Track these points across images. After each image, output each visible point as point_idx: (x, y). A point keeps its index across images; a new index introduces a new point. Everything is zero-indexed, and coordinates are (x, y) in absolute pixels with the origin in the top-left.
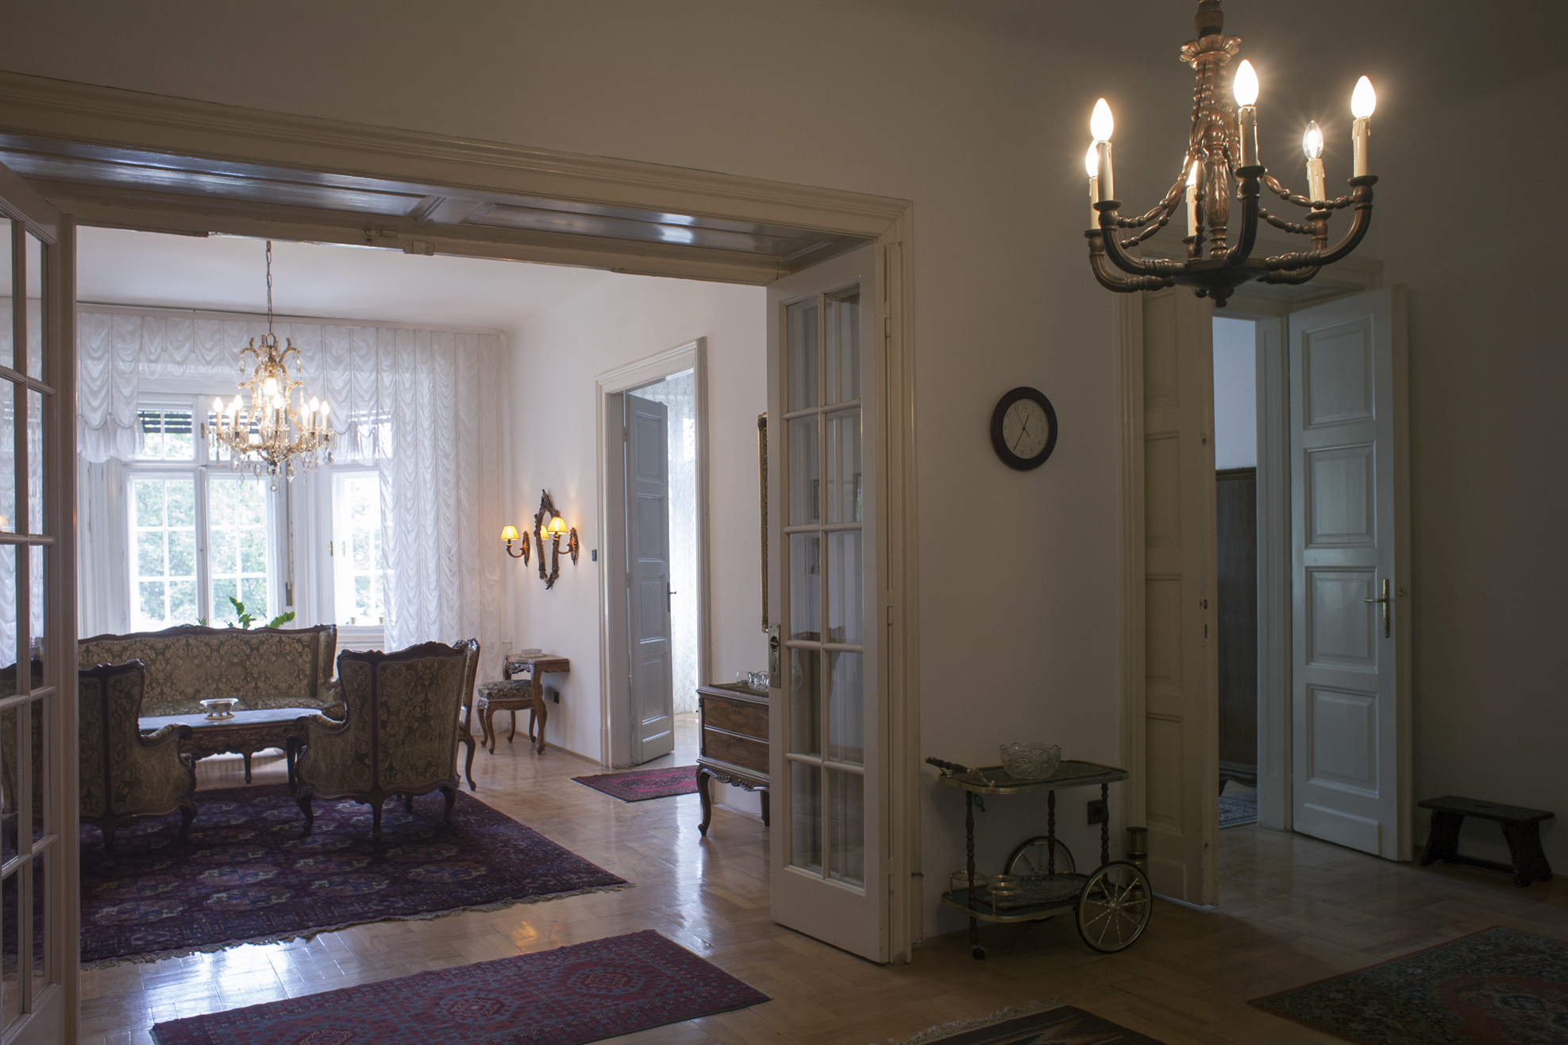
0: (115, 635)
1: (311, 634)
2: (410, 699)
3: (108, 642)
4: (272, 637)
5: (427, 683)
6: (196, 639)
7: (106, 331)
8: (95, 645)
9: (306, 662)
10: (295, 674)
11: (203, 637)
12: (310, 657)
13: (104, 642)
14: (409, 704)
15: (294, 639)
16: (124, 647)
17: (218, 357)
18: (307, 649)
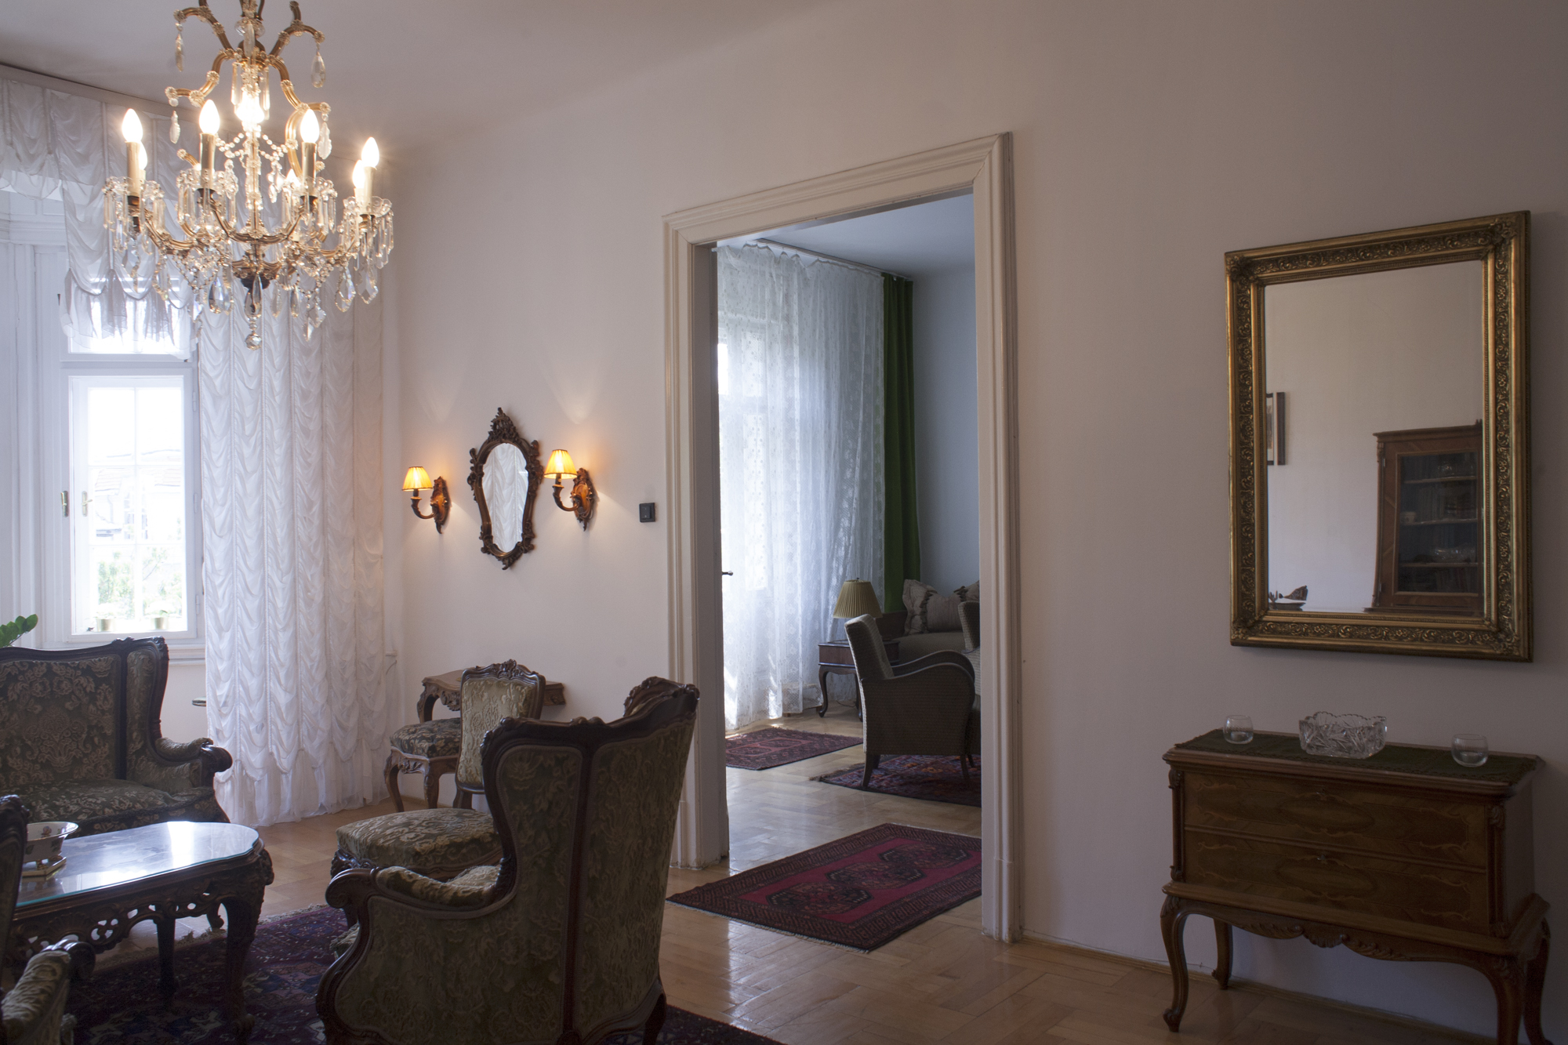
1: (111, 658)
9: (103, 712)
10: (84, 736)
12: (111, 701)
15: (77, 668)
18: (104, 686)
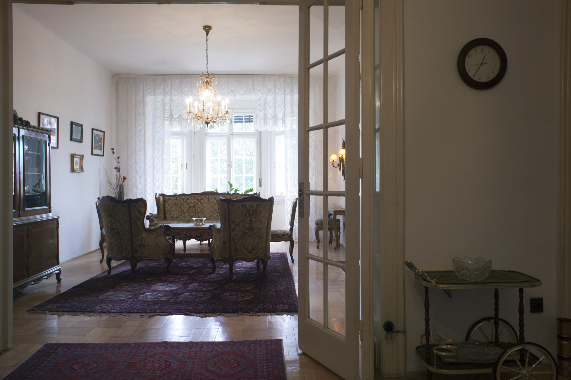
0: (186, 194)
2: (244, 220)
3: (183, 196)
4: (238, 196)
5: (251, 213)
6: (212, 196)
7: (189, 85)
8: (179, 197)
11: (214, 196)
13: (182, 196)
14: (243, 221)
16: (188, 198)
17: (227, 92)
